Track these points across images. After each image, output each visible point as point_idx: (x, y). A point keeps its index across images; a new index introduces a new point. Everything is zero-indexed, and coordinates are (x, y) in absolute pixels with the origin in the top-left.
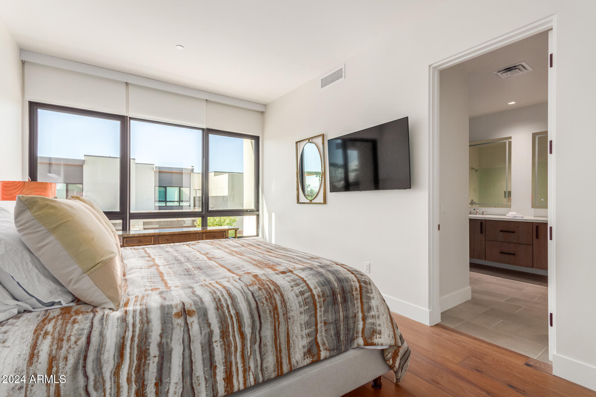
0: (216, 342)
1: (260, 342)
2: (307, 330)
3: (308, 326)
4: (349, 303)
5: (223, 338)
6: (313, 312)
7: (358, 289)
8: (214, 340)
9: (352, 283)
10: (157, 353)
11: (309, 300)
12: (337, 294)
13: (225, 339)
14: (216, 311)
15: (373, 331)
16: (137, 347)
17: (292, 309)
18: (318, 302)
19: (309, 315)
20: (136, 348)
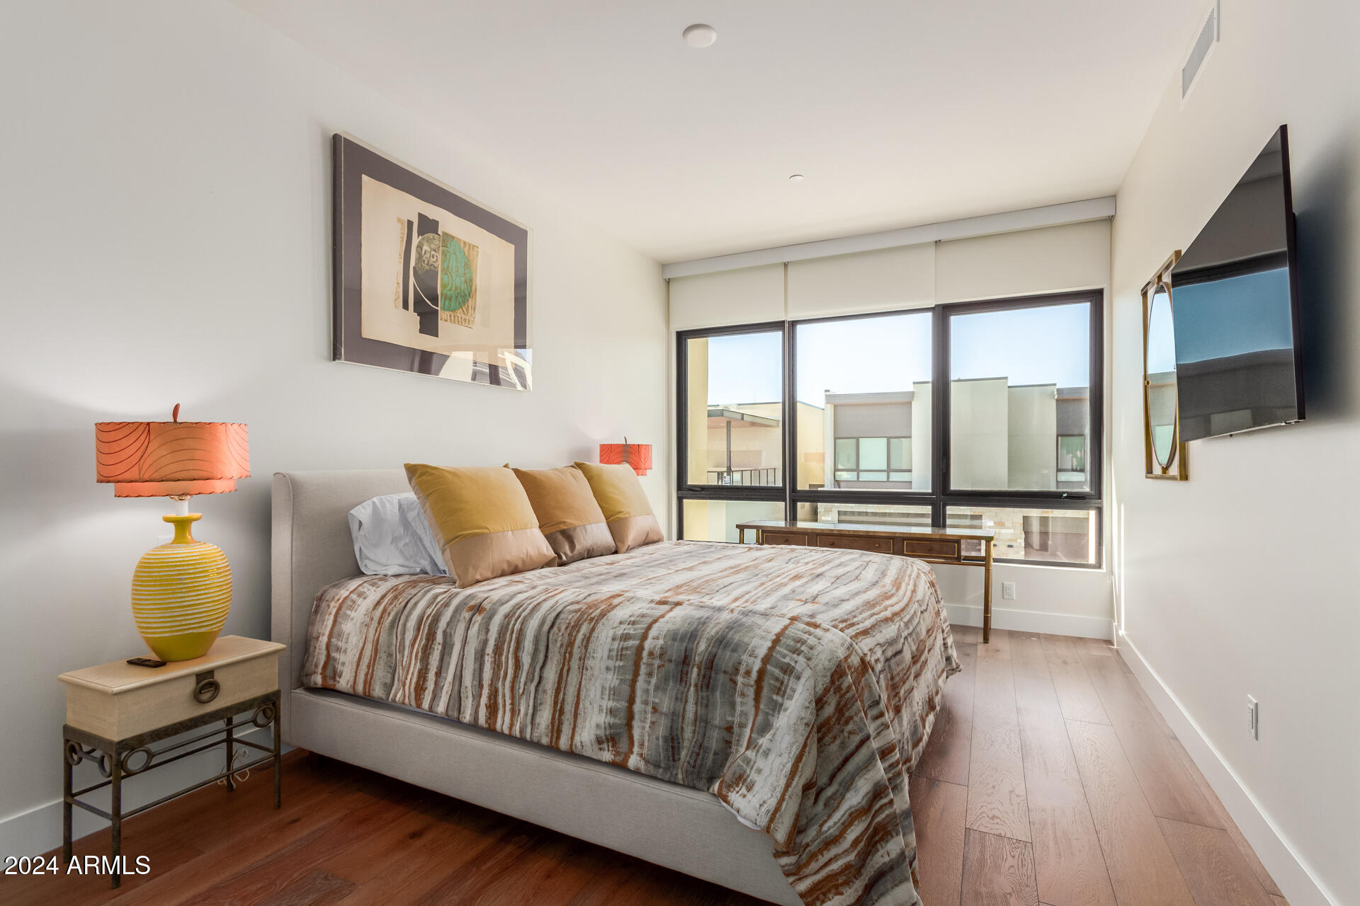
0: (488, 655)
1: (539, 683)
2: (611, 702)
3: (614, 695)
4: (718, 694)
5: (495, 655)
6: (629, 677)
7: (754, 675)
8: (487, 652)
9: (745, 657)
10: (441, 642)
11: (629, 652)
12: (691, 665)
13: (497, 657)
14: (503, 618)
15: (740, 777)
16: (429, 626)
17: (595, 655)
18: (644, 664)
19: (620, 677)
20: (427, 627)
